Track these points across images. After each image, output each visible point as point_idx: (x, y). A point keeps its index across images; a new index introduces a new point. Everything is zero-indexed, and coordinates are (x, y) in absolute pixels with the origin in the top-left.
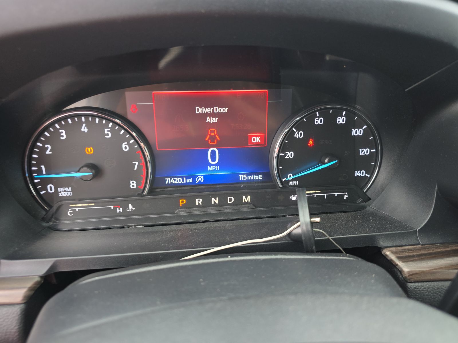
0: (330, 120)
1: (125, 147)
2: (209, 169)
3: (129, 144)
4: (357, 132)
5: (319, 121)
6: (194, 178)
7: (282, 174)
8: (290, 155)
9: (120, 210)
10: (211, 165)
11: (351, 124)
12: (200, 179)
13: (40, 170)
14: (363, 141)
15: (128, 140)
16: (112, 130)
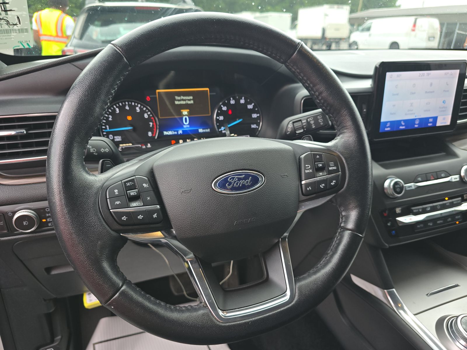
0: (238, 101)
1: (146, 116)
2: (185, 126)
3: (148, 115)
4: (250, 107)
5: (232, 102)
6: (177, 131)
7: (219, 127)
8: (221, 118)
9: (144, 147)
10: (185, 125)
11: (247, 103)
12: (180, 132)
13: (106, 127)
14: (253, 111)
15: (147, 113)
16: (140, 108)
